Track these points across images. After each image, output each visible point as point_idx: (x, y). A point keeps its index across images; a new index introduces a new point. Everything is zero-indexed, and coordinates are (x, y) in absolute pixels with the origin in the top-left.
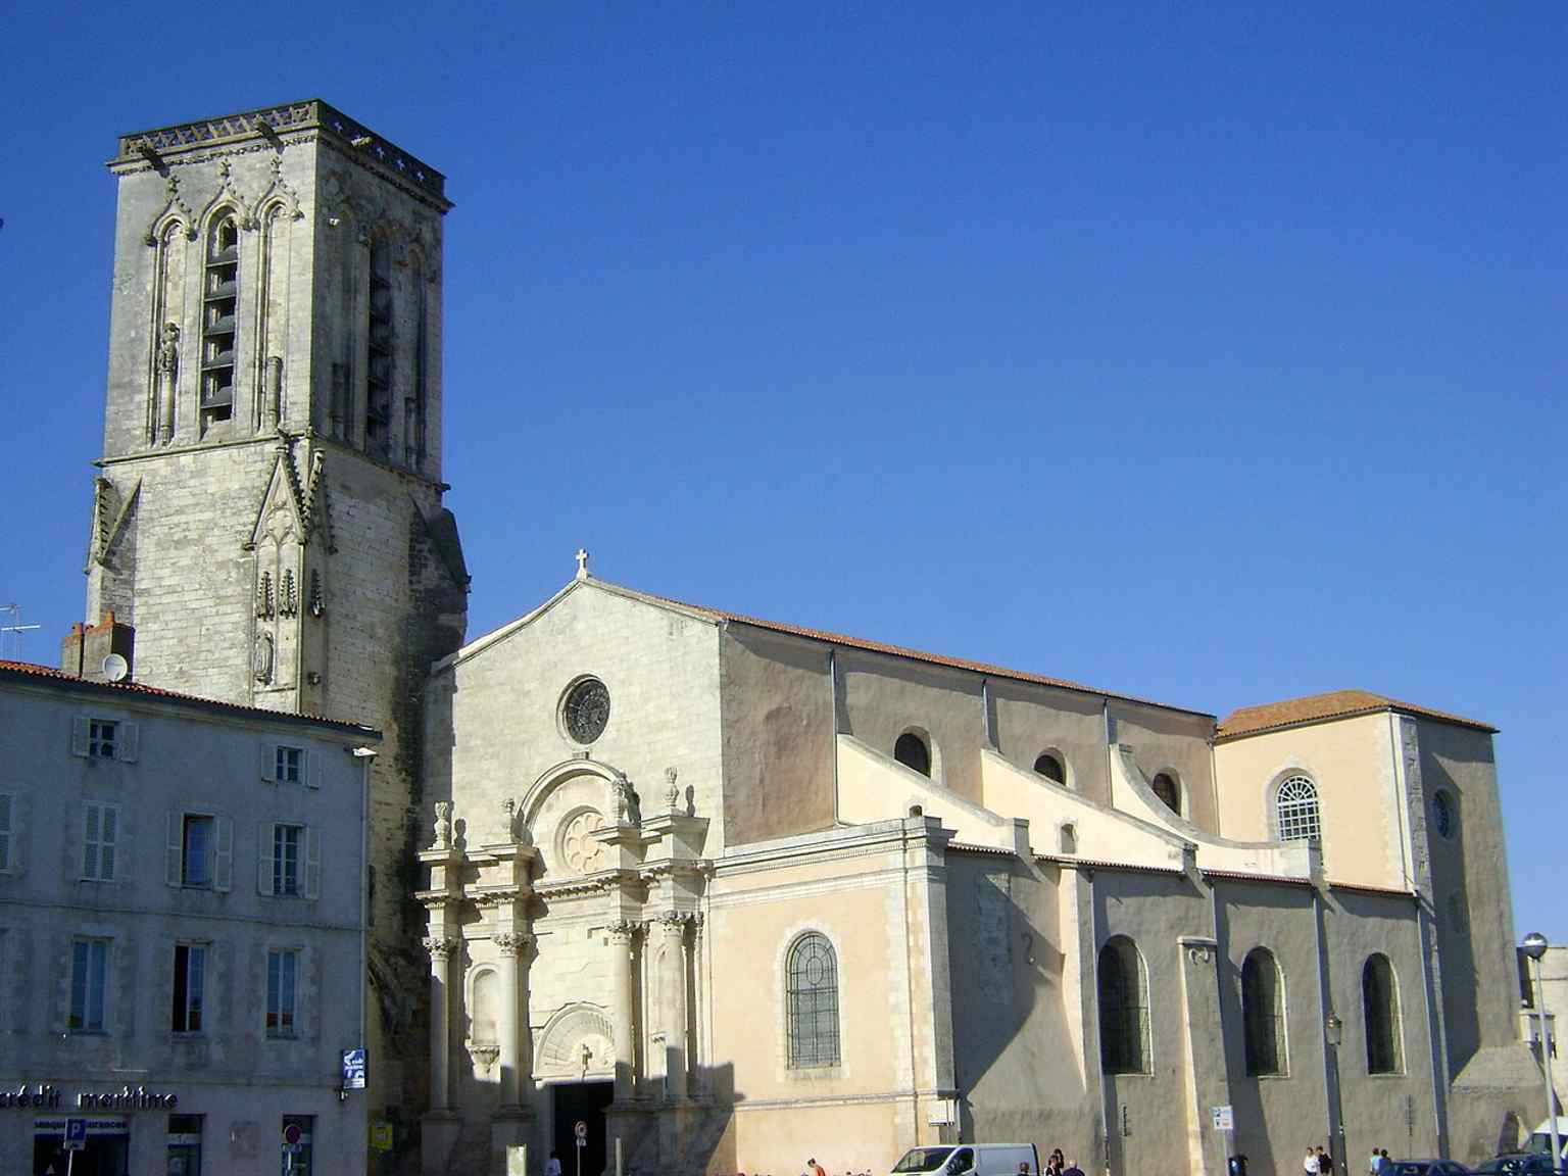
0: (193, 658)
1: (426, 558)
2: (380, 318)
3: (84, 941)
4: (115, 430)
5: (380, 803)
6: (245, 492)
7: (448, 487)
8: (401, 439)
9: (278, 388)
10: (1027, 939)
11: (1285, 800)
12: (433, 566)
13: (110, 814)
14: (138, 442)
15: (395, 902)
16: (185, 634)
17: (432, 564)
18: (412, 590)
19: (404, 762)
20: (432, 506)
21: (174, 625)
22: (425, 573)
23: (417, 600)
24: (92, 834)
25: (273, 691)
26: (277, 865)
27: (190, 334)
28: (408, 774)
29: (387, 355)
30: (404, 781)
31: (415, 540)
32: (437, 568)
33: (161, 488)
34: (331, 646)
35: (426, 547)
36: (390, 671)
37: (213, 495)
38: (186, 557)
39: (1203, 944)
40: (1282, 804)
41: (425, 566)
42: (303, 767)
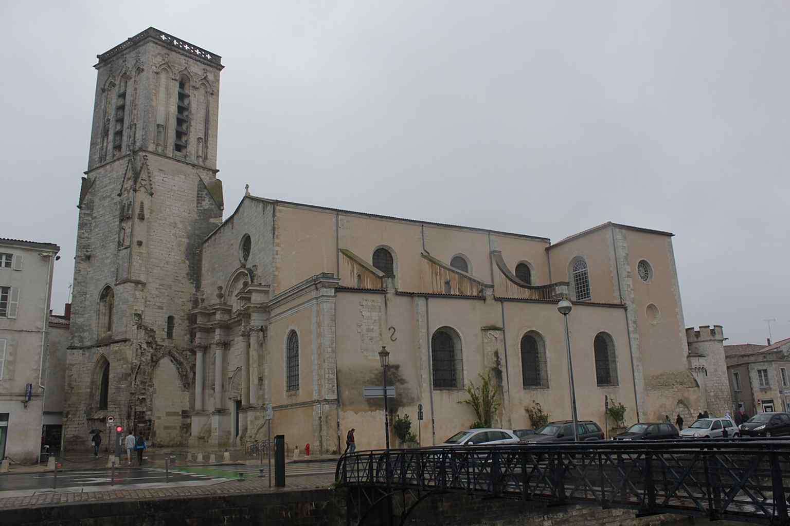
1: (204, 197)
5: (179, 292)
7: (218, 171)
8: (193, 152)
9: (135, 135)
12: (207, 200)
14: (97, 163)
15: (186, 330)
17: (207, 199)
18: (198, 210)
19: (191, 276)
20: (210, 178)
22: (204, 203)
23: (200, 213)
25: (124, 249)
28: (194, 280)
29: (187, 122)
30: (192, 283)
31: (199, 190)
32: (209, 201)
33: (100, 179)
35: (204, 193)
36: (185, 241)
38: (106, 203)
39: (495, 328)
40: (575, 272)
41: (204, 200)
42: (14, 261)
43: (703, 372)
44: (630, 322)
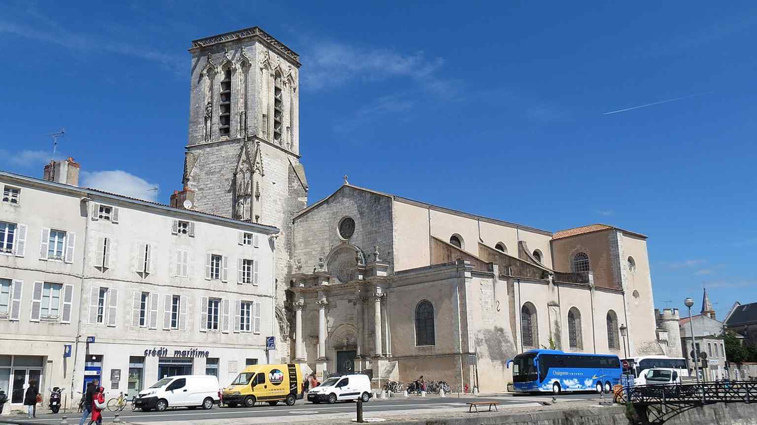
0: (218, 210)
1: (294, 179)
2: (278, 102)
3: (176, 297)
4: (192, 136)
5: (279, 258)
6: (234, 156)
8: (285, 139)
9: (245, 122)
10: (498, 303)
11: (577, 260)
13: (185, 254)
14: (199, 140)
15: (284, 292)
16: (215, 202)
17: (296, 181)
18: (289, 189)
19: (286, 245)
20: (296, 163)
21: (211, 200)
22: (293, 184)
23: (291, 192)
24: (179, 260)
26: (244, 273)
27: (216, 105)
28: (288, 249)
29: (281, 113)
30: (287, 251)
31: (290, 173)
33: (207, 155)
34: (263, 206)
35: (294, 176)
36: (282, 215)
37: (224, 157)
38: (215, 178)
39: (555, 305)
40: (576, 261)
41: (294, 182)
42: (253, 240)
43: (665, 343)
44: (626, 303)
